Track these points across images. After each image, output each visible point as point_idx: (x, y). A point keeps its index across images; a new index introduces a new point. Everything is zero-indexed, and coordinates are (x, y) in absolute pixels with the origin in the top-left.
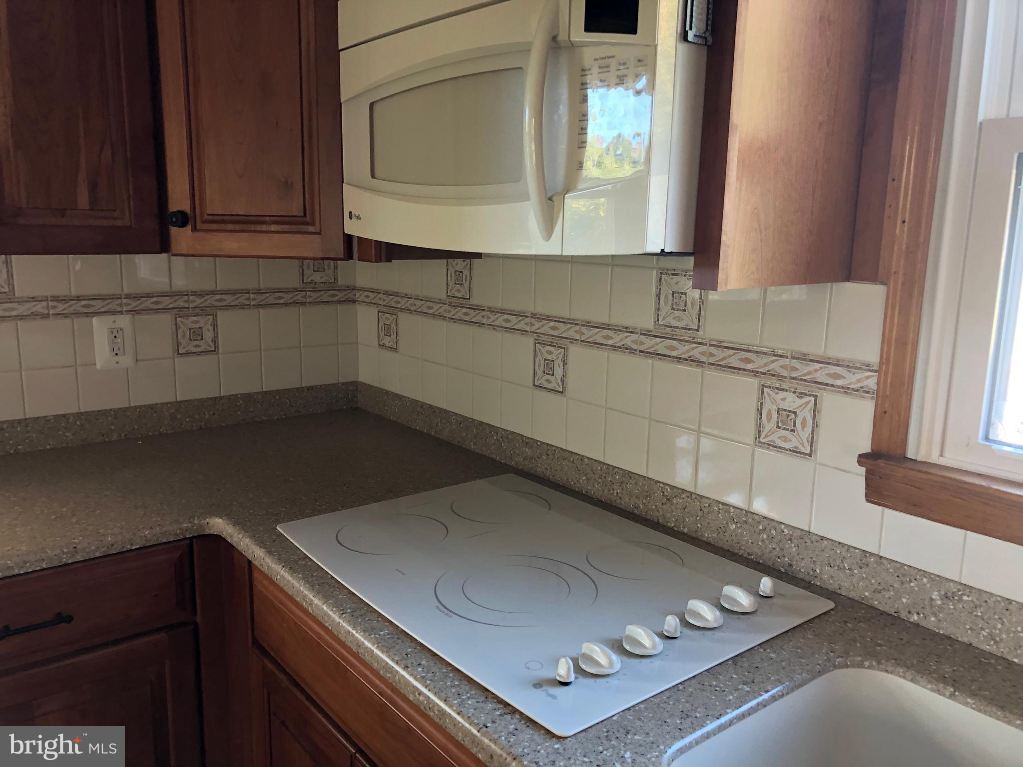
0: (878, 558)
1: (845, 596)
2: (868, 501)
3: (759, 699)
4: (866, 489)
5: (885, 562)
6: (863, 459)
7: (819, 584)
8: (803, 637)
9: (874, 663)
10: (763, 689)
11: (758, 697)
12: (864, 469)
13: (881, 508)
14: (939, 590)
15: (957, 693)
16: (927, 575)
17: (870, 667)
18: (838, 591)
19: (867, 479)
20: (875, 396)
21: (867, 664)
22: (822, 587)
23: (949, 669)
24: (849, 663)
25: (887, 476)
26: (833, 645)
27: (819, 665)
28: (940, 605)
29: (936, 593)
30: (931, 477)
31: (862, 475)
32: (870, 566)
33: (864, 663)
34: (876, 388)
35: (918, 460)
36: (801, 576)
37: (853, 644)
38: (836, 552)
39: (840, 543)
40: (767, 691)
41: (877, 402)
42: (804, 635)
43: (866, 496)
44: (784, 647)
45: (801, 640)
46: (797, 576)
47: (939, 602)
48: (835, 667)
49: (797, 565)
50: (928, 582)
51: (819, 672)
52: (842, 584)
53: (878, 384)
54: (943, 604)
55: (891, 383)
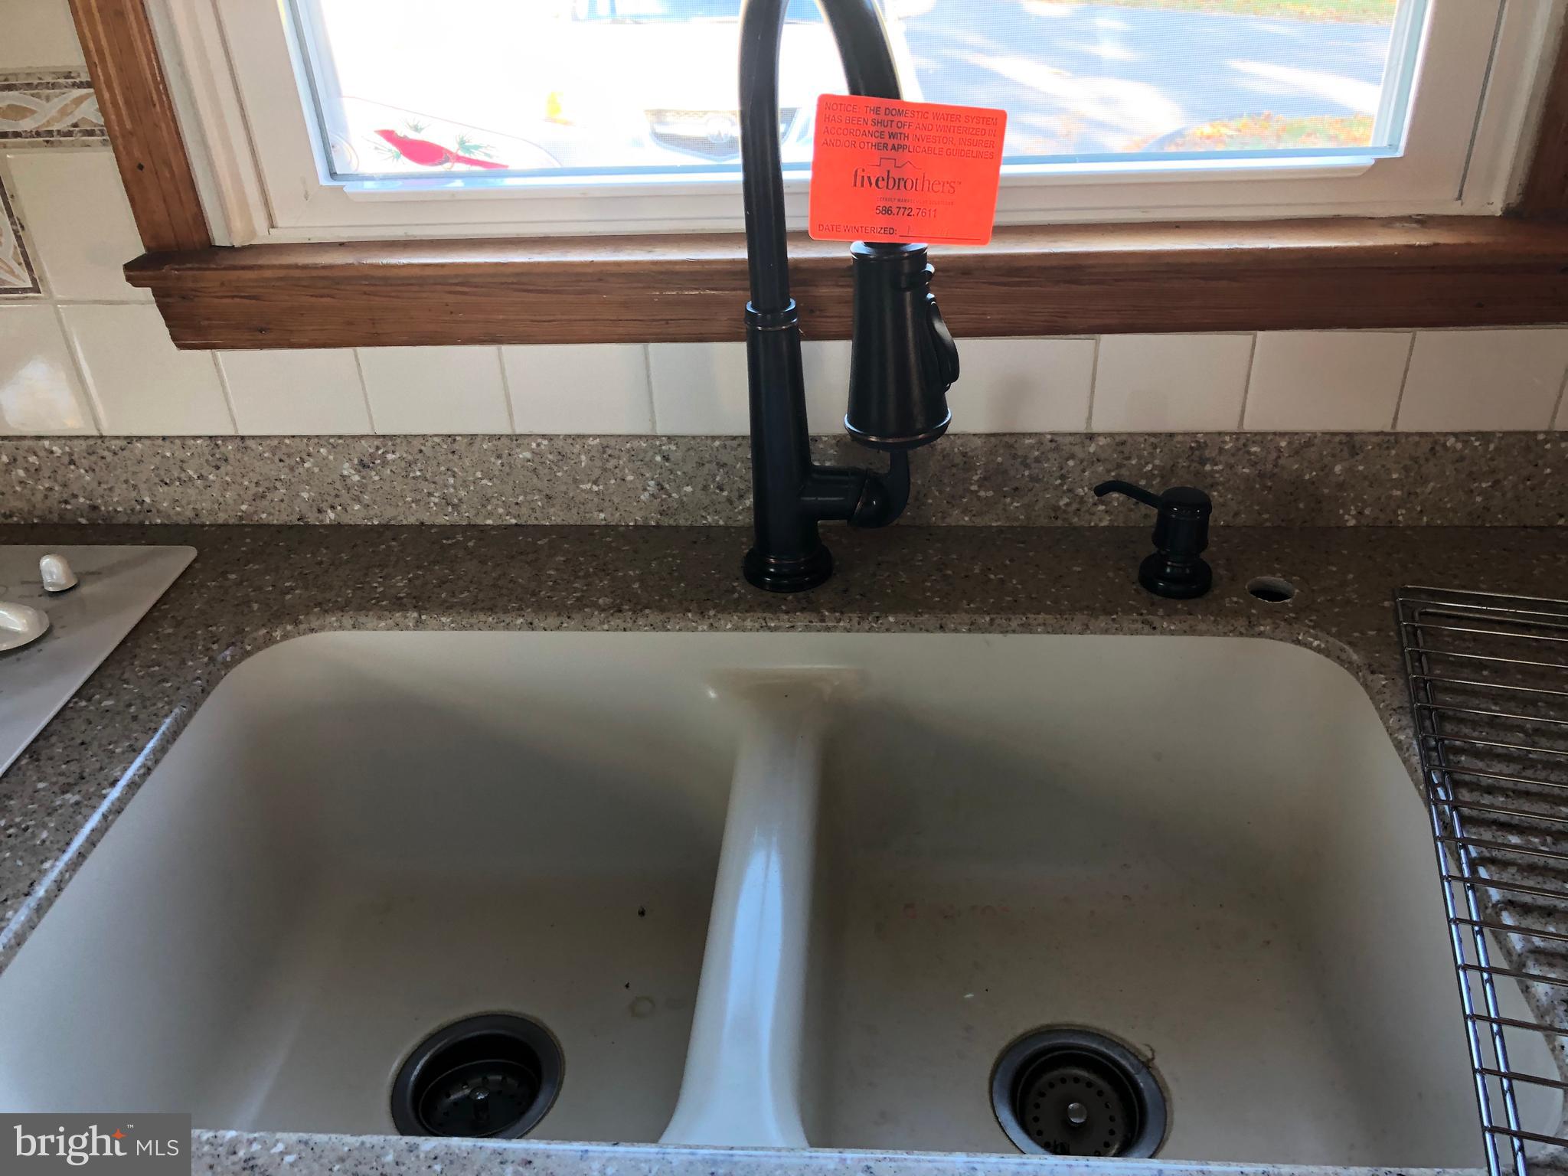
0: (238, 441)
1: (211, 525)
2: (181, 346)
3: (105, 806)
4: (168, 326)
5: (250, 443)
6: (135, 271)
7: (159, 521)
8: (158, 638)
9: (289, 628)
10: (106, 783)
11: (100, 804)
12: (149, 290)
13: (208, 352)
14: (351, 460)
15: (424, 617)
16: (322, 442)
17: (285, 637)
18: (196, 522)
19: (163, 308)
20: (107, 137)
21: (278, 634)
22: (166, 525)
23: (402, 580)
24: (249, 648)
25: (196, 291)
26: (214, 628)
27: (198, 678)
28: (358, 481)
29: (347, 465)
30: (268, 274)
31: (149, 302)
32: (231, 460)
33: (273, 634)
34: (103, 120)
35: (237, 244)
36: (123, 519)
37: (246, 610)
38: (164, 457)
39: (164, 438)
40: (113, 784)
41: (116, 150)
42: (158, 632)
43: (174, 338)
44: (126, 676)
45: (155, 646)
46: (114, 522)
47: (356, 478)
48: (228, 666)
49: (106, 504)
50: (329, 453)
51: (203, 691)
52: (198, 506)
53: (102, 110)
54: (363, 477)
55: (127, 102)
